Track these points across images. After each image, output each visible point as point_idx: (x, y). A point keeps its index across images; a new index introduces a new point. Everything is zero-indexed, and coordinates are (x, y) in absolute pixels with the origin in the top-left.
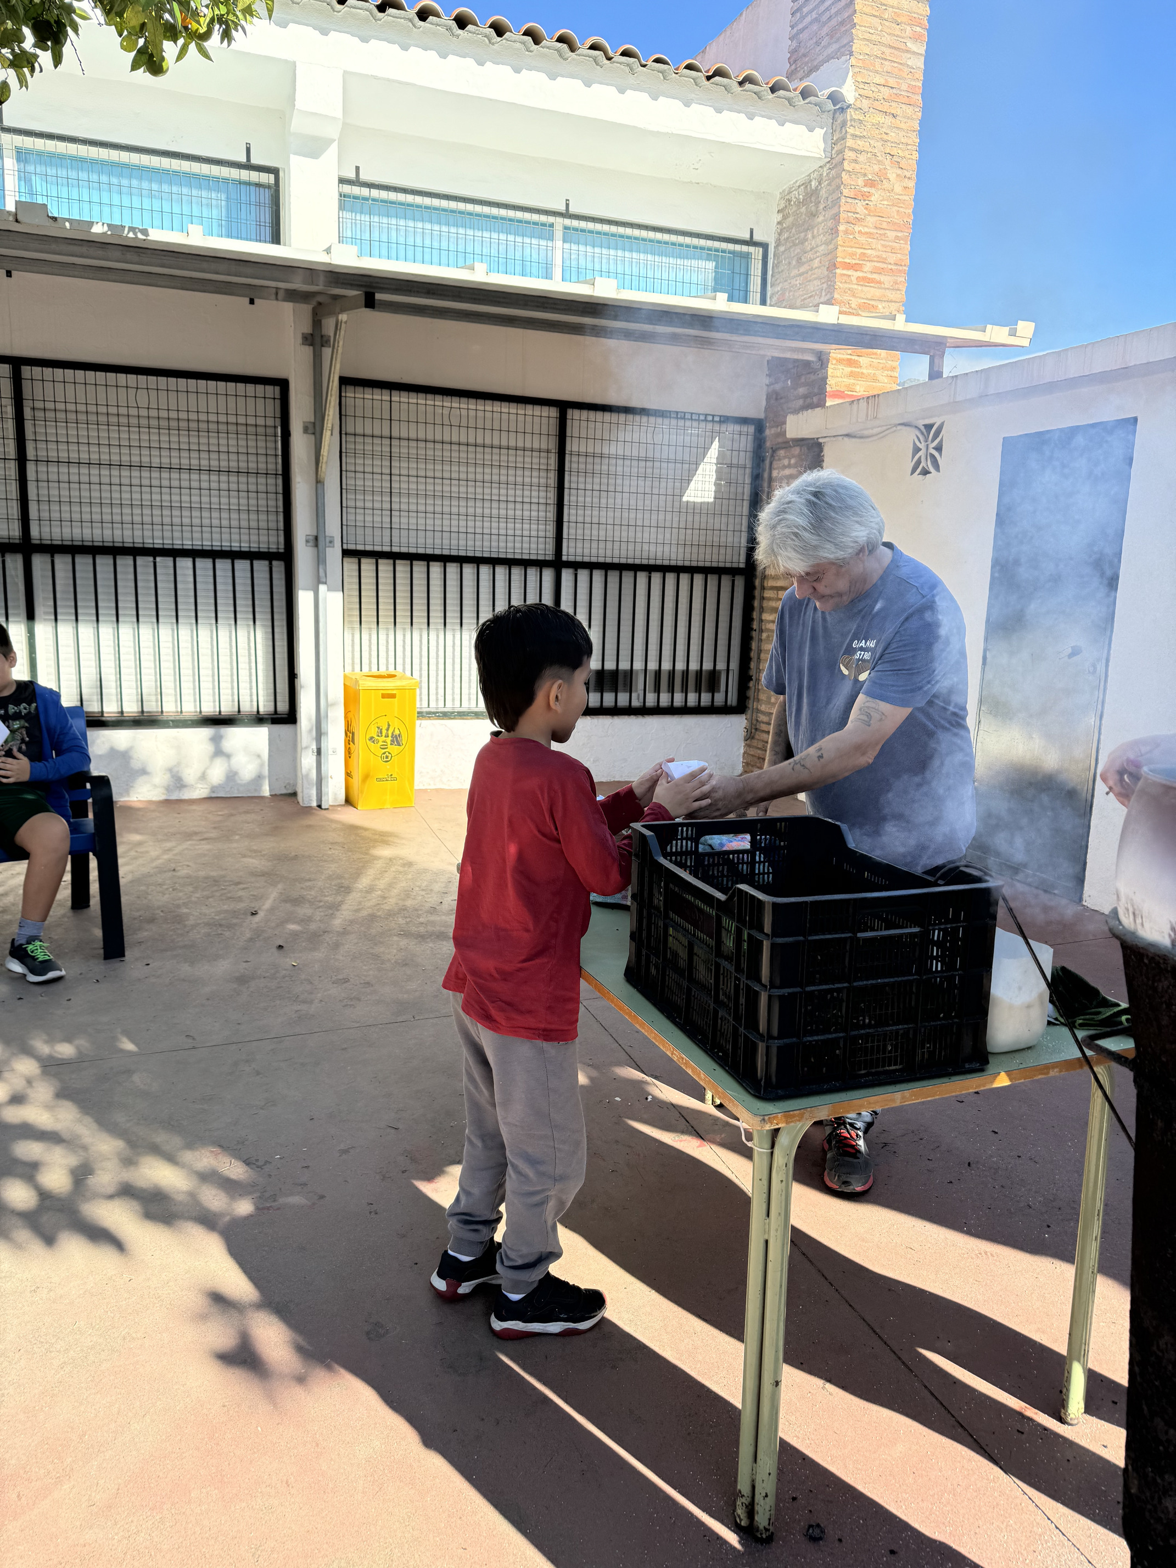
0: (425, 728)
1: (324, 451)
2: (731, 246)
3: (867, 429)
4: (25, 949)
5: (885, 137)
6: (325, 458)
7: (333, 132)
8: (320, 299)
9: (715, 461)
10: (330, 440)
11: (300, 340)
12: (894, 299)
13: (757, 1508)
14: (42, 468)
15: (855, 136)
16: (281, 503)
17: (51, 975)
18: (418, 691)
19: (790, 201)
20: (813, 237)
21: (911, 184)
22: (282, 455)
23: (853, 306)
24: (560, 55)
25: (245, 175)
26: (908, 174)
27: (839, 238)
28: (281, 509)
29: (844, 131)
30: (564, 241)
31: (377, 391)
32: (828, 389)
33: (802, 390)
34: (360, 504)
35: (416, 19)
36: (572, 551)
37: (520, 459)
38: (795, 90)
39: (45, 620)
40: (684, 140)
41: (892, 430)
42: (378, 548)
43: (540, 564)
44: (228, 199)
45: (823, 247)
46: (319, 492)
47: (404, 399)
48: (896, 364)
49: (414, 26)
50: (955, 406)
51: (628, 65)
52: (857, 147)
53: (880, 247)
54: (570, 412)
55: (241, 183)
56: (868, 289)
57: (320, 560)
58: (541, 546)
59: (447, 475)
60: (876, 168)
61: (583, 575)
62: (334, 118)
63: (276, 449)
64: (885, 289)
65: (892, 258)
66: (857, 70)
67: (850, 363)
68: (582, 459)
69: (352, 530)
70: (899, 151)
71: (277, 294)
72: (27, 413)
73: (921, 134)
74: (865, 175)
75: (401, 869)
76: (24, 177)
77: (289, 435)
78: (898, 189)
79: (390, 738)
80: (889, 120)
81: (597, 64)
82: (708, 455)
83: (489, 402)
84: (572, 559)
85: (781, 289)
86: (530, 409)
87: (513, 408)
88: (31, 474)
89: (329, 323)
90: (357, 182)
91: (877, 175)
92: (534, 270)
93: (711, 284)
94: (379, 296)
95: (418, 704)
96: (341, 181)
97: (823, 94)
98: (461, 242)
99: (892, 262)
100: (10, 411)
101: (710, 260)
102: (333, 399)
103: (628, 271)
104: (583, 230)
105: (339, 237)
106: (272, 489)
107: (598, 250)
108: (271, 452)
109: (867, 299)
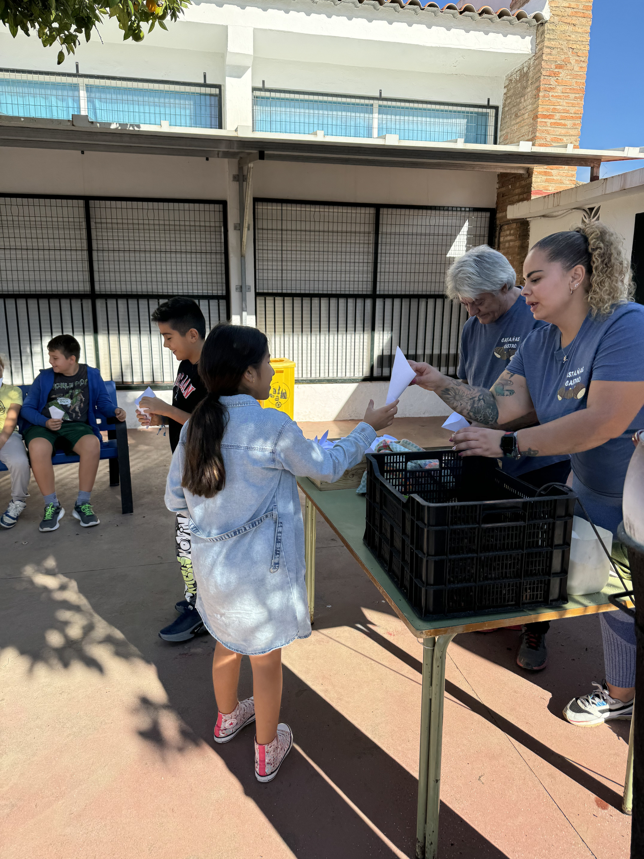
0: (299, 389)
1: (245, 239)
2: (476, 110)
3: (555, 212)
4: (81, 508)
5: (569, 38)
6: (245, 243)
7: (249, 62)
8: (242, 155)
9: (466, 233)
10: (248, 235)
11: (231, 178)
12: (573, 134)
13: (426, 850)
14: (100, 254)
15: (549, 39)
16: (224, 268)
17: (91, 524)
18: (296, 369)
19: (511, 80)
20: (525, 101)
21: (585, 65)
22: (224, 242)
23: (548, 140)
24: (375, 8)
25: (203, 90)
26: (583, 59)
27: (540, 100)
28: (224, 272)
29: (543, 36)
30: (379, 113)
31: (274, 204)
32: (533, 189)
33: (517, 191)
34: (265, 267)
36: (382, 288)
37: (353, 238)
38: (513, 15)
39: (103, 334)
40: (447, 50)
41: (569, 212)
42: (275, 291)
43: (364, 297)
44: (195, 103)
45: (530, 106)
46: (243, 261)
47: (289, 208)
48: (574, 173)
50: (606, 196)
51: (414, 10)
52: (551, 46)
53: (565, 104)
54: (381, 210)
55: (201, 94)
56: (557, 129)
57: (243, 299)
58: (365, 286)
59: (312, 249)
60: (563, 57)
61: (388, 302)
62: (249, 55)
63: (221, 239)
64: (568, 128)
65: (573, 110)
67: (546, 174)
68: (388, 236)
69: (261, 282)
70: (577, 46)
71: (218, 154)
72: (93, 225)
73: (591, 34)
74: (556, 62)
76: (90, 100)
77: (228, 231)
78: (576, 68)
79: (280, 395)
80: (571, 28)
81: (396, 11)
82: (462, 230)
83: (336, 207)
84: (382, 293)
85: (506, 132)
86: (359, 210)
87: (349, 210)
88: (95, 257)
89: (245, 168)
90: (263, 89)
91: (563, 61)
92: (362, 131)
93: (464, 132)
94: (266, 152)
95: (296, 376)
96: (254, 89)
97: (530, 16)
98: (321, 118)
99: (573, 112)
100: (84, 225)
101: (463, 118)
102: (248, 210)
103: (415, 128)
104: (389, 107)
105: (253, 120)
106: (219, 261)
107: (398, 117)
108: (218, 241)
109: (557, 135)
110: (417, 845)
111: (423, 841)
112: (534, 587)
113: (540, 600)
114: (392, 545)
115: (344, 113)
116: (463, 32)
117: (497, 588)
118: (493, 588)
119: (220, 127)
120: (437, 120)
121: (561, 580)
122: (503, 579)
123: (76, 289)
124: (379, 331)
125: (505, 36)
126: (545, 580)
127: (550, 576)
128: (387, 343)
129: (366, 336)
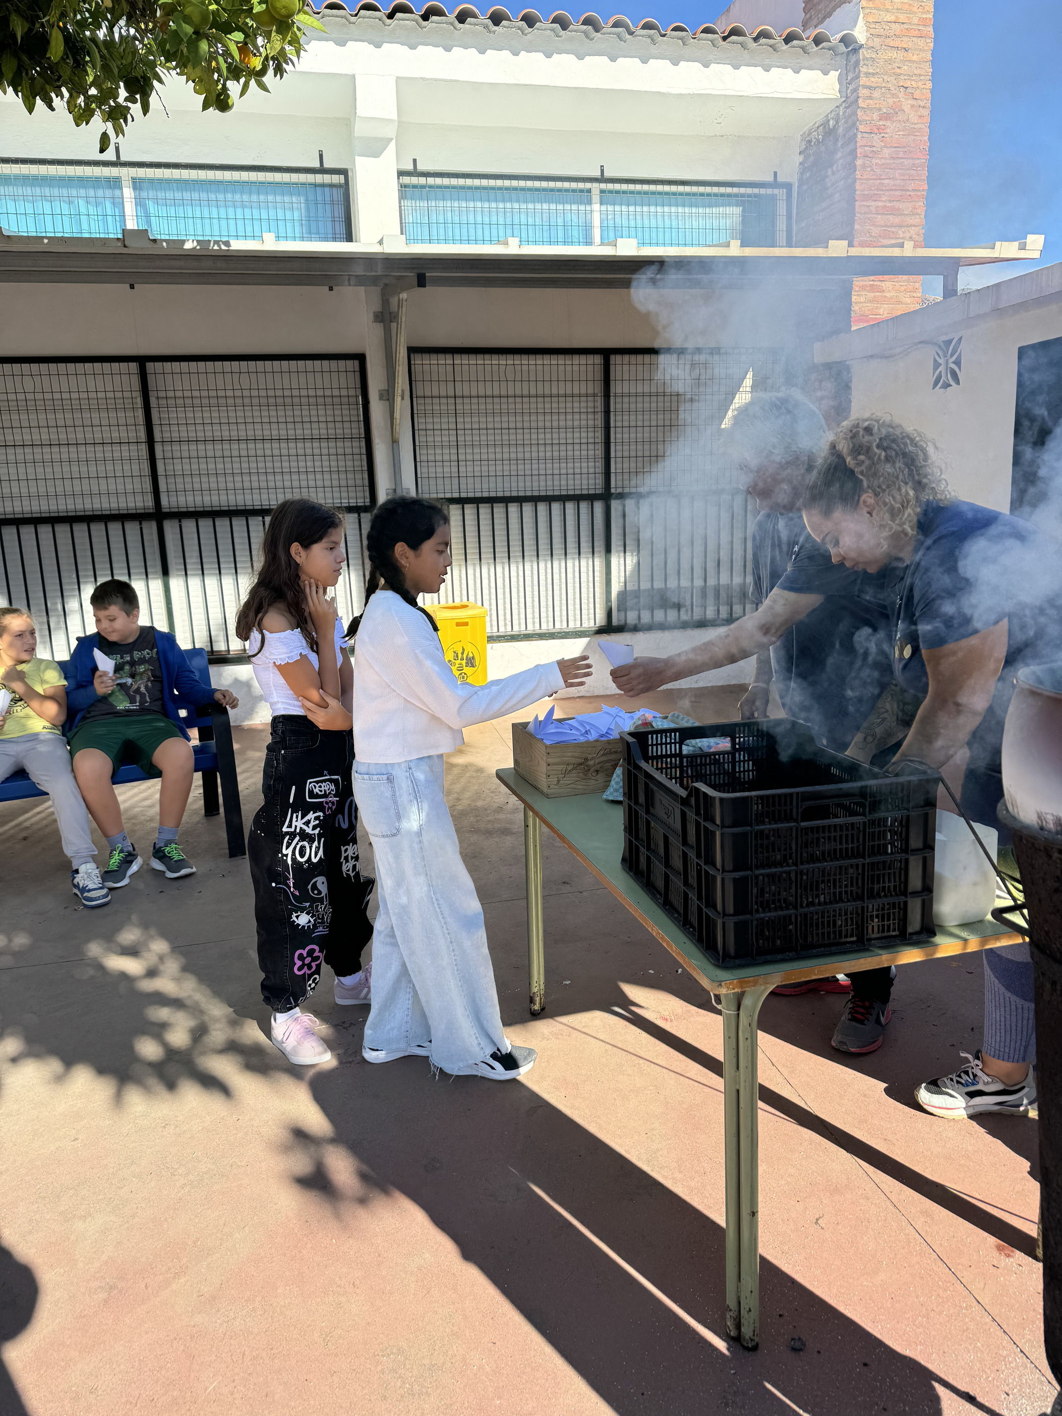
0: (495, 651)
1: (397, 415)
2: (756, 191)
3: (891, 349)
4: (163, 851)
5: (898, 71)
6: (398, 421)
7: (390, 131)
8: (388, 281)
9: (749, 389)
10: (402, 406)
11: (371, 316)
12: (914, 224)
13: (742, 1321)
14: (168, 447)
15: (867, 74)
16: (365, 463)
17: (184, 872)
18: (488, 619)
19: (810, 141)
20: (833, 173)
21: (926, 112)
22: (364, 421)
23: (873, 235)
24: (587, 37)
25: (319, 178)
26: (922, 104)
27: (857, 172)
28: (366, 468)
29: (857, 70)
30: (601, 204)
31: (441, 356)
32: (853, 314)
34: (431, 458)
35: (456, 22)
36: (620, 482)
37: (569, 405)
38: (808, 38)
39: (178, 575)
40: (706, 98)
41: (912, 349)
42: (448, 495)
43: (591, 498)
44: (307, 200)
45: (842, 182)
46: (395, 450)
47: (465, 362)
48: (918, 285)
49: (455, 28)
50: (970, 321)
51: (649, 37)
52: (873, 85)
53: (897, 176)
54: (612, 357)
55: (316, 185)
56: (888, 217)
58: (592, 482)
60: (891, 101)
61: (630, 504)
62: (391, 121)
63: (358, 415)
64: (904, 215)
65: (910, 185)
66: (868, 11)
67: (873, 288)
68: (625, 400)
69: (425, 481)
70: (913, 83)
71: (349, 280)
72: (153, 402)
73: (934, 63)
74: (880, 109)
75: (475, 774)
76: (140, 202)
77: (369, 402)
78: (913, 118)
79: (465, 661)
80: (901, 55)
81: (621, 40)
82: (744, 384)
83: (539, 357)
84: (619, 490)
85: (806, 225)
86: (576, 359)
87: (561, 359)
88: (159, 454)
89: (394, 301)
90: (415, 173)
91: (892, 108)
92: (575, 233)
93: (739, 227)
94: (427, 274)
95: (488, 630)
96: (401, 173)
97: (835, 38)
98: (509, 215)
99: (910, 188)
100: (139, 402)
101: (737, 206)
102: (400, 369)
103: (660, 225)
104: (617, 192)
105: (401, 223)
106: (356, 451)
107: (632, 208)
108: (354, 418)
109: (886, 226)
110: (728, 1316)
111: (737, 1309)
112: (883, 915)
113: (894, 933)
114: (667, 865)
115: (545, 206)
116: (729, 68)
117: (828, 917)
118: (823, 917)
119: (349, 238)
120: (694, 210)
121: (923, 902)
122: (837, 903)
123: (131, 505)
124: (618, 552)
125: (797, 71)
126: (899, 903)
127: (906, 896)
128: (632, 571)
129: (597, 562)
